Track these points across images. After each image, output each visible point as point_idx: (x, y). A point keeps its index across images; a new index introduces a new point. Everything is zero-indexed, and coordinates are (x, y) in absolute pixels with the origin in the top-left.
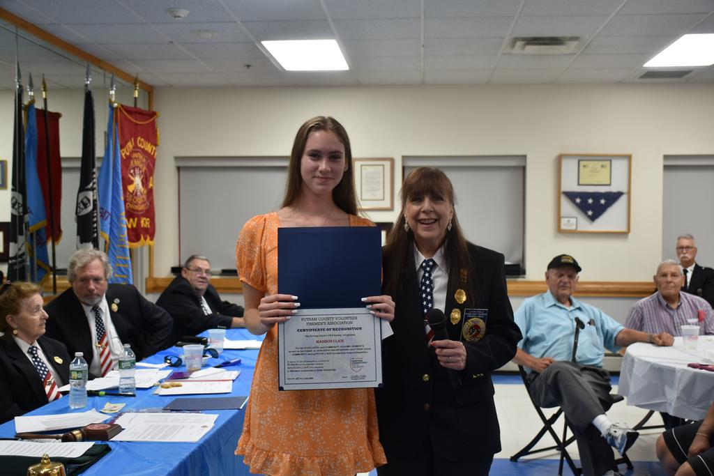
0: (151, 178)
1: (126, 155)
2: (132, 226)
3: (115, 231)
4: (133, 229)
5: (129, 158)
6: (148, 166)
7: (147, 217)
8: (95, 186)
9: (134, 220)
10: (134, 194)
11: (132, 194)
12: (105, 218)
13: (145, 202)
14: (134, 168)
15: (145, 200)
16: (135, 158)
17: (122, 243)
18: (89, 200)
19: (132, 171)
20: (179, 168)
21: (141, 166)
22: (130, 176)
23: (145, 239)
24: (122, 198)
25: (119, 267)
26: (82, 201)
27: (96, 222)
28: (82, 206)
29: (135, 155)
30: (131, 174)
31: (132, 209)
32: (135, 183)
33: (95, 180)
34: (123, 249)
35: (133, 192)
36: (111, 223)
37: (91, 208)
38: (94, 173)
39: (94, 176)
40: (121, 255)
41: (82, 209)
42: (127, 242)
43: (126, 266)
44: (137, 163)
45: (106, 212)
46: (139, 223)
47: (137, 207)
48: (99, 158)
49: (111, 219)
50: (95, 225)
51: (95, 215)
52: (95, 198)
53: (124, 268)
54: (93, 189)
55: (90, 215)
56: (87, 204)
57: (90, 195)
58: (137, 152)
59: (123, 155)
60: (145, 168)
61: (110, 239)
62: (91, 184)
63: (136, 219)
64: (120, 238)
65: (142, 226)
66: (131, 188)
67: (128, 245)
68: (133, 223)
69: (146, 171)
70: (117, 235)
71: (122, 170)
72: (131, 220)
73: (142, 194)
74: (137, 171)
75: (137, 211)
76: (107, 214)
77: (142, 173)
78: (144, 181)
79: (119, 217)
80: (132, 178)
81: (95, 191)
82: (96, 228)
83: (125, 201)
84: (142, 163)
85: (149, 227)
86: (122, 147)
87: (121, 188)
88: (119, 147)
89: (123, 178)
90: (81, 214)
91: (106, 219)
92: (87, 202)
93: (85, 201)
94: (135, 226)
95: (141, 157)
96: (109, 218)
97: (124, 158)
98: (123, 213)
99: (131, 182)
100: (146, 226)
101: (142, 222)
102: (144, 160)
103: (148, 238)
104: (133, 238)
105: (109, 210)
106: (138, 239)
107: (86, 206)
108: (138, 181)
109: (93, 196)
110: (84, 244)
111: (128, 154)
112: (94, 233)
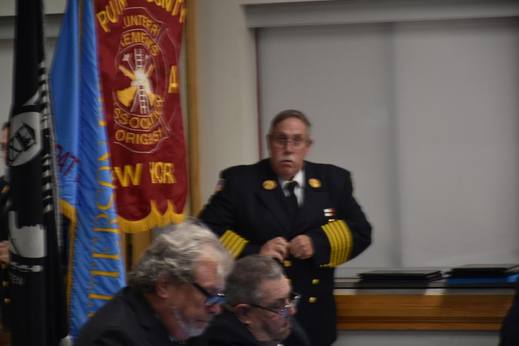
0: (173, 69)
1: (109, 24)
2: (130, 182)
3: (89, 196)
4: (132, 188)
5: (117, 30)
6: (165, 43)
7: (164, 160)
8: (46, 99)
9: (134, 170)
10: (133, 109)
11: (128, 109)
12: (66, 168)
13: (160, 126)
14: (131, 51)
15: (161, 120)
16: (135, 27)
17: (104, 223)
18: (32, 131)
19: (127, 58)
20: (257, 33)
21: (148, 44)
22: (122, 68)
23: (163, 210)
24: (102, 123)
25: (98, 277)
26: (18, 135)
27: (50, 179)
28: (18, 145)
29: (134, 20)
30: (126, 64)
31: (130, 144)
32: (135, 85)
33: (45, 87)
34: (107, 236)
35: (132, 103)
36: (79, 180)
37: (37, 148)
38: (42, 71)
39: (44, 77)
40: (102, 251)
41: (20, 152)
42: (115, 219)
43: (114, 275)
44: (138, 38)
45: (68, 154)
46: (145, 175)
47: (140, 139)
48: (51, 39)
49: (80, 170)
50: (48, 186)
51: (47, 163)
52: (46, 126)
53: (110, 278)
54: (40, 107)
55: (37, 164)
56: (28, 140)
57: (36, 121)
58: (136, 13)
59: (103, 23)
60: (157, 48)
61: (77, 215)
62: (36, 97)
63: (139, 166)
64: (101, 212)
65: (153, 182)
66: (125, 97)
67: (117, 225)
68: (130, 176)
69: (160, 54)
70: (92, 205)
71: (100, 59)
72: (128, 169)
73: (151, 108)
74: (138, 55)
75: (141, 147)
76: (71, 160)
77: (151, 61)
78: (157, 78)
79: (95, 165)
80: (127, 73)
81: (45, 111)
82: (50, 192)
83: (111, 129)
84: (151, 36)
85: (172, 180)
86: (100, 7)
87: (99, 100)
88: (91, 7)
89: (104, 78)
90: (18, 163)
91: (69, 170)
92: (29, 136)
93: (25, 133)
94: (136, 182)
95: (147, 23)
96: (75, 169)
97: (106, 30)
98: (105, 156)
99: (126, 83)
100: (162, 180)
101: (154, 172)
102: (155, 30)
103: (171, 207)
104: (133, 209)
105: (75, 151)
106: (144, 212)
107: (26, 145)
108: (141, 78)
109: (43, 121)
110: (26, 228)
111: (114, 21)
112: (46, 203)
